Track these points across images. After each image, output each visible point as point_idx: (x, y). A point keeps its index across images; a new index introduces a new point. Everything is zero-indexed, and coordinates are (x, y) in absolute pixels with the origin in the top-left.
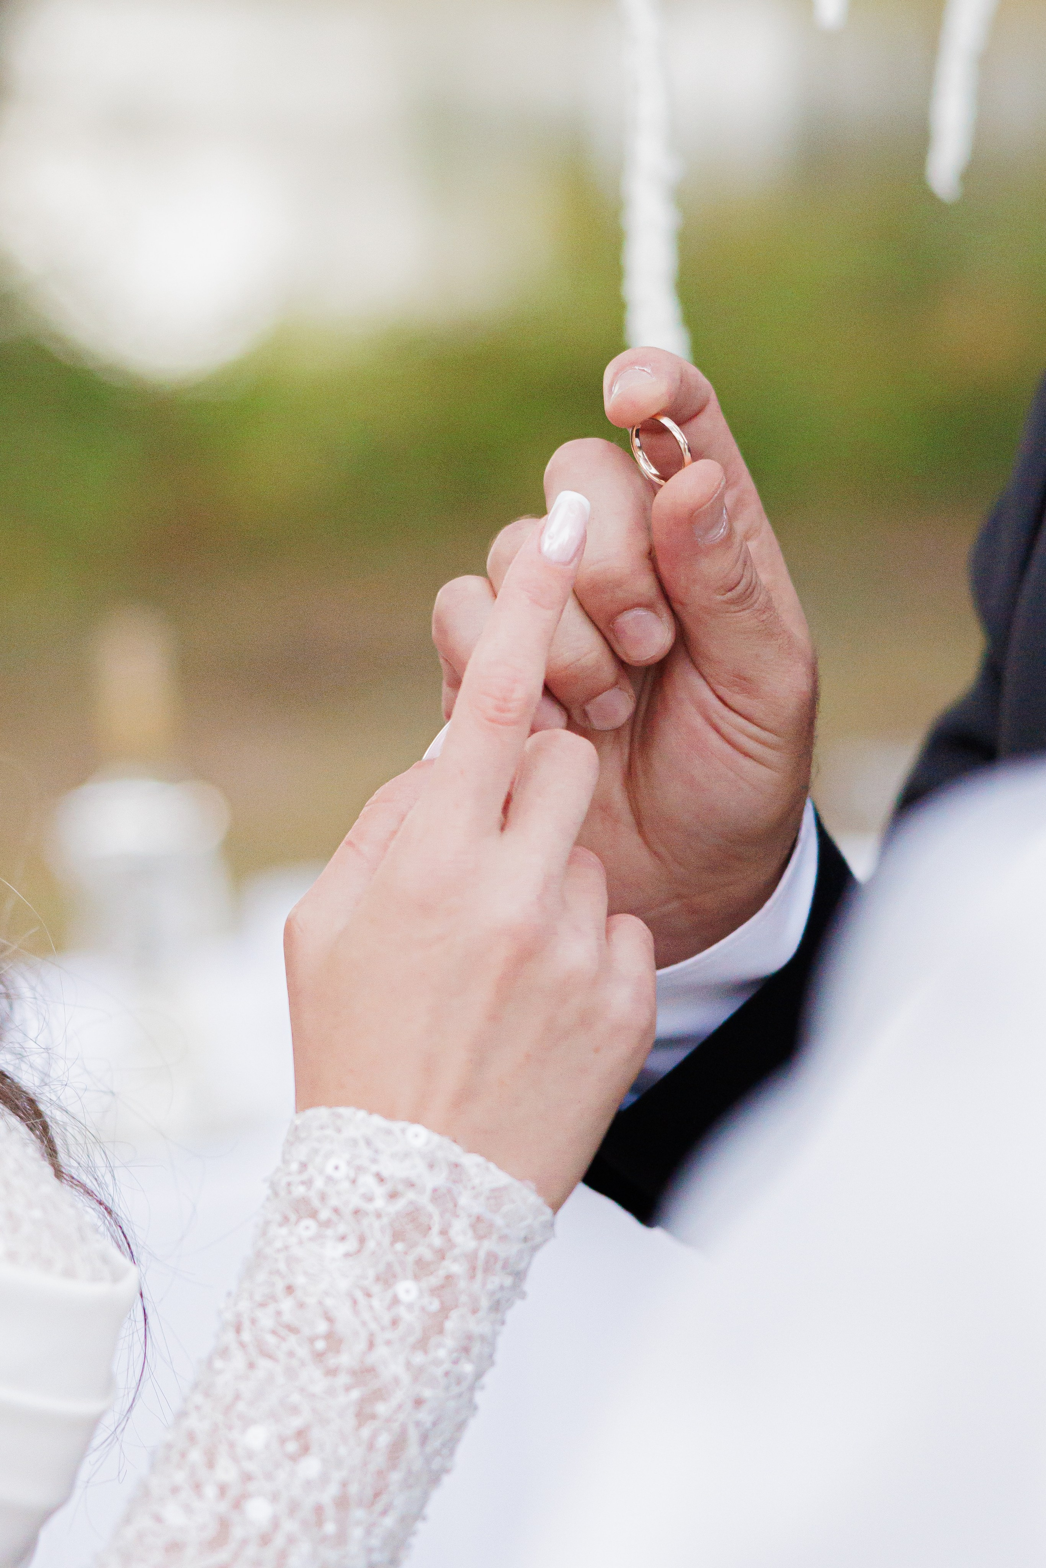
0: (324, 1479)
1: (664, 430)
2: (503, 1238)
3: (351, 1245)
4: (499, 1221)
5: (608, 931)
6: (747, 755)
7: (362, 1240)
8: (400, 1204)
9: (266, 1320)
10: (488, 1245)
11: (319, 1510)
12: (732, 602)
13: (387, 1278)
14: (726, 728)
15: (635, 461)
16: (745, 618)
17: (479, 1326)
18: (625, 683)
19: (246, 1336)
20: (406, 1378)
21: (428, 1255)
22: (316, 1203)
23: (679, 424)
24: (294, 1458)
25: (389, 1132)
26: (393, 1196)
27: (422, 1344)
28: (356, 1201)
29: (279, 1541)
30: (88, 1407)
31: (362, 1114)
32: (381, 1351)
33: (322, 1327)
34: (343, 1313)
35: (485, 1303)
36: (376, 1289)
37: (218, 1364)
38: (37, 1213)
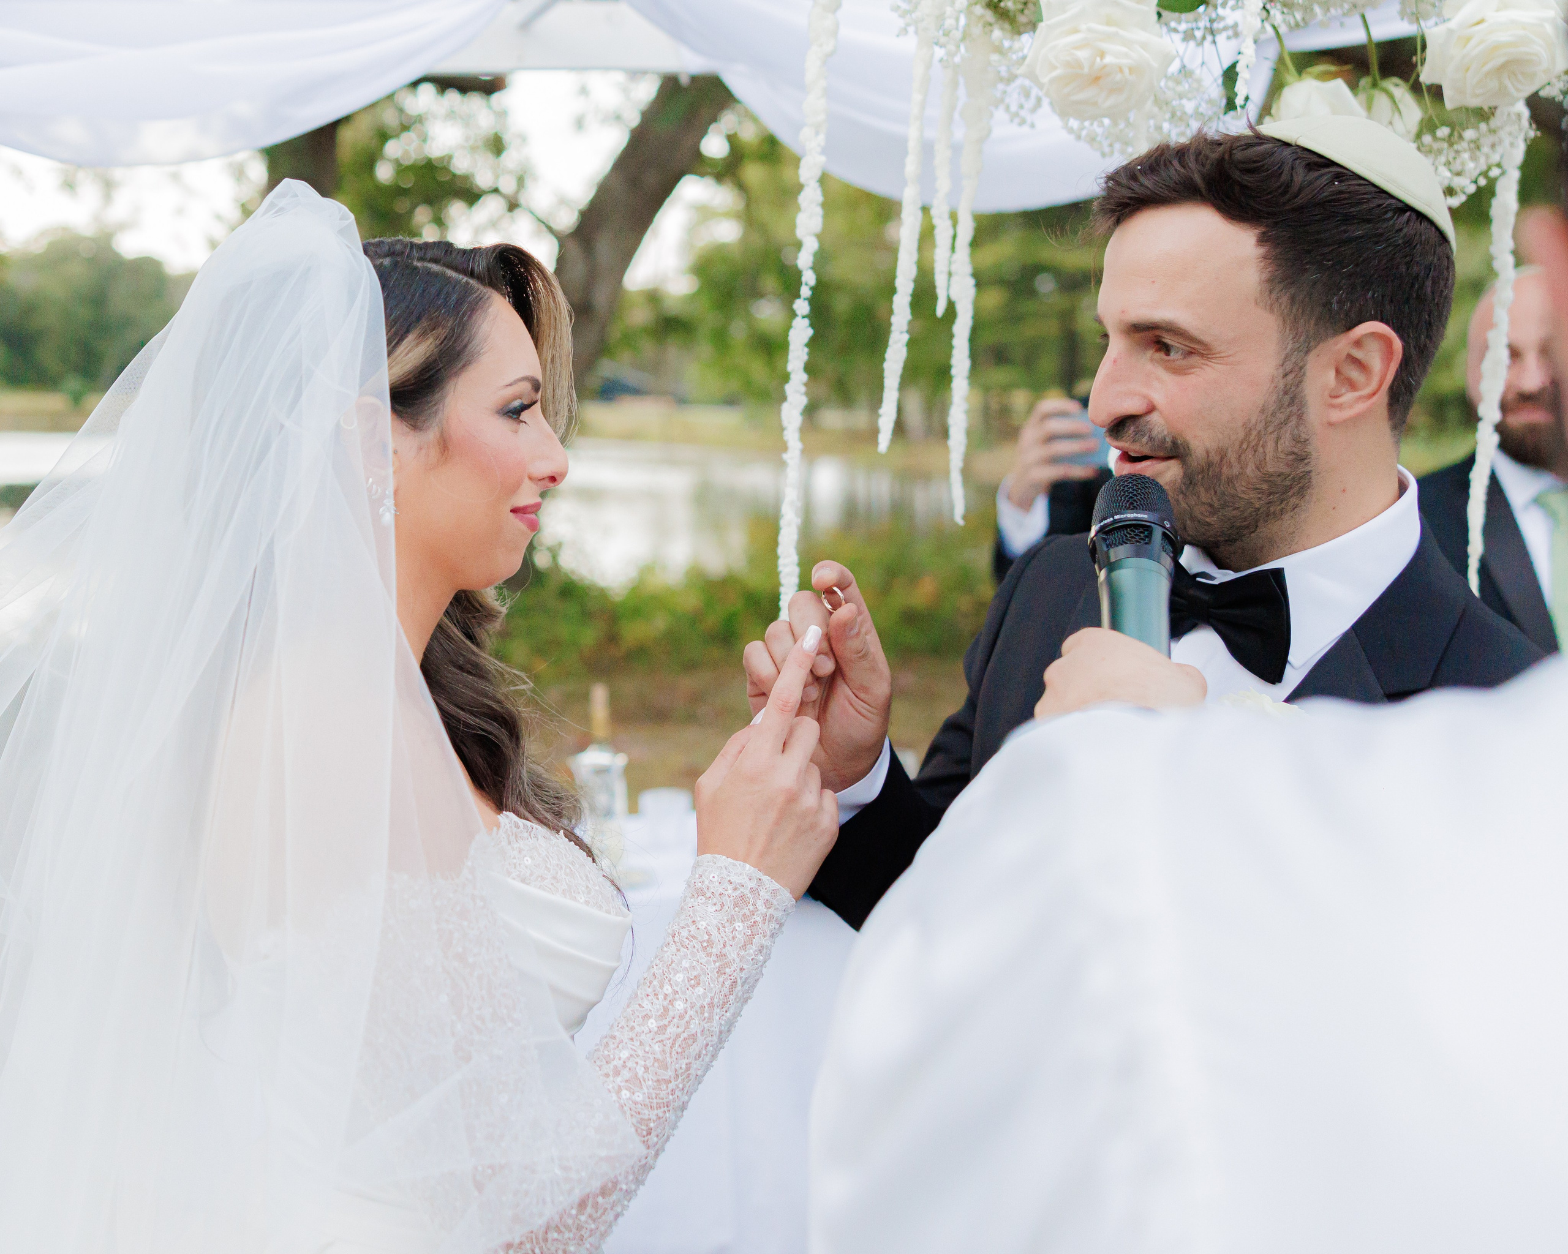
0: (705, 995)
1: (835, 592)
2: (776, 909)
3: (718, 907)
4: (775, 903)
5: (821, 793)
6: (864, 716)
7: (722, 905)
8: (738, 893)
9: (685, 933)
10: (771, 911)
11: (703, 1007)
12: (860, 658)
13: (731, 921)
14: (857, 706)
15: (821, 602)
16: (865, 664)
17: (766, 942)
18: (816, 684)
19: (676, 939)
20: (737, 960)
21: (748, 913)
22: (705, 890)
23: (841, 590)
24: (693, 987)
25: (735, 865)
26: (735, 889)
27: (744, 947)
28: (721, 890)
29: (687, 1018)
30: (614, 964)
31: (724, 857)
32: (728, 948)
33: (706, 937)
34: (714, 932)
35: (768, 933)
36: (727, 924)
37: (665, 949)
38: (597, 888)
